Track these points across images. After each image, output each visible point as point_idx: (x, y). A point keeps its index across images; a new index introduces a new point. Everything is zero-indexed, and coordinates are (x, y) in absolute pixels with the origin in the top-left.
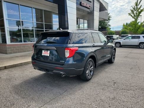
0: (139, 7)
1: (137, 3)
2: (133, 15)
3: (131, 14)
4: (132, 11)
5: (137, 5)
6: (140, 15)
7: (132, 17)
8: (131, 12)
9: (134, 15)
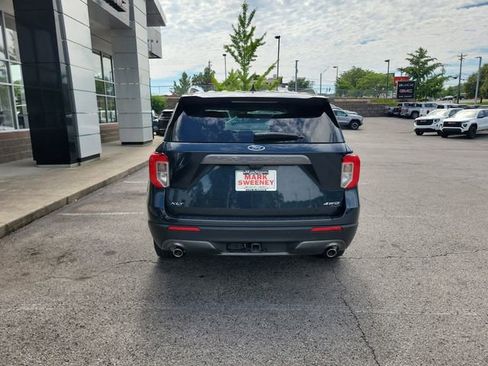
0: (249, 30)
1: (245, 17)
2: (236, 54)
3: (233, 49)
4: (234, 40)
5: (242, 23)
6: (255, 54)
7: (235, 57)
8: (232, 43)
9: (240, 55)
